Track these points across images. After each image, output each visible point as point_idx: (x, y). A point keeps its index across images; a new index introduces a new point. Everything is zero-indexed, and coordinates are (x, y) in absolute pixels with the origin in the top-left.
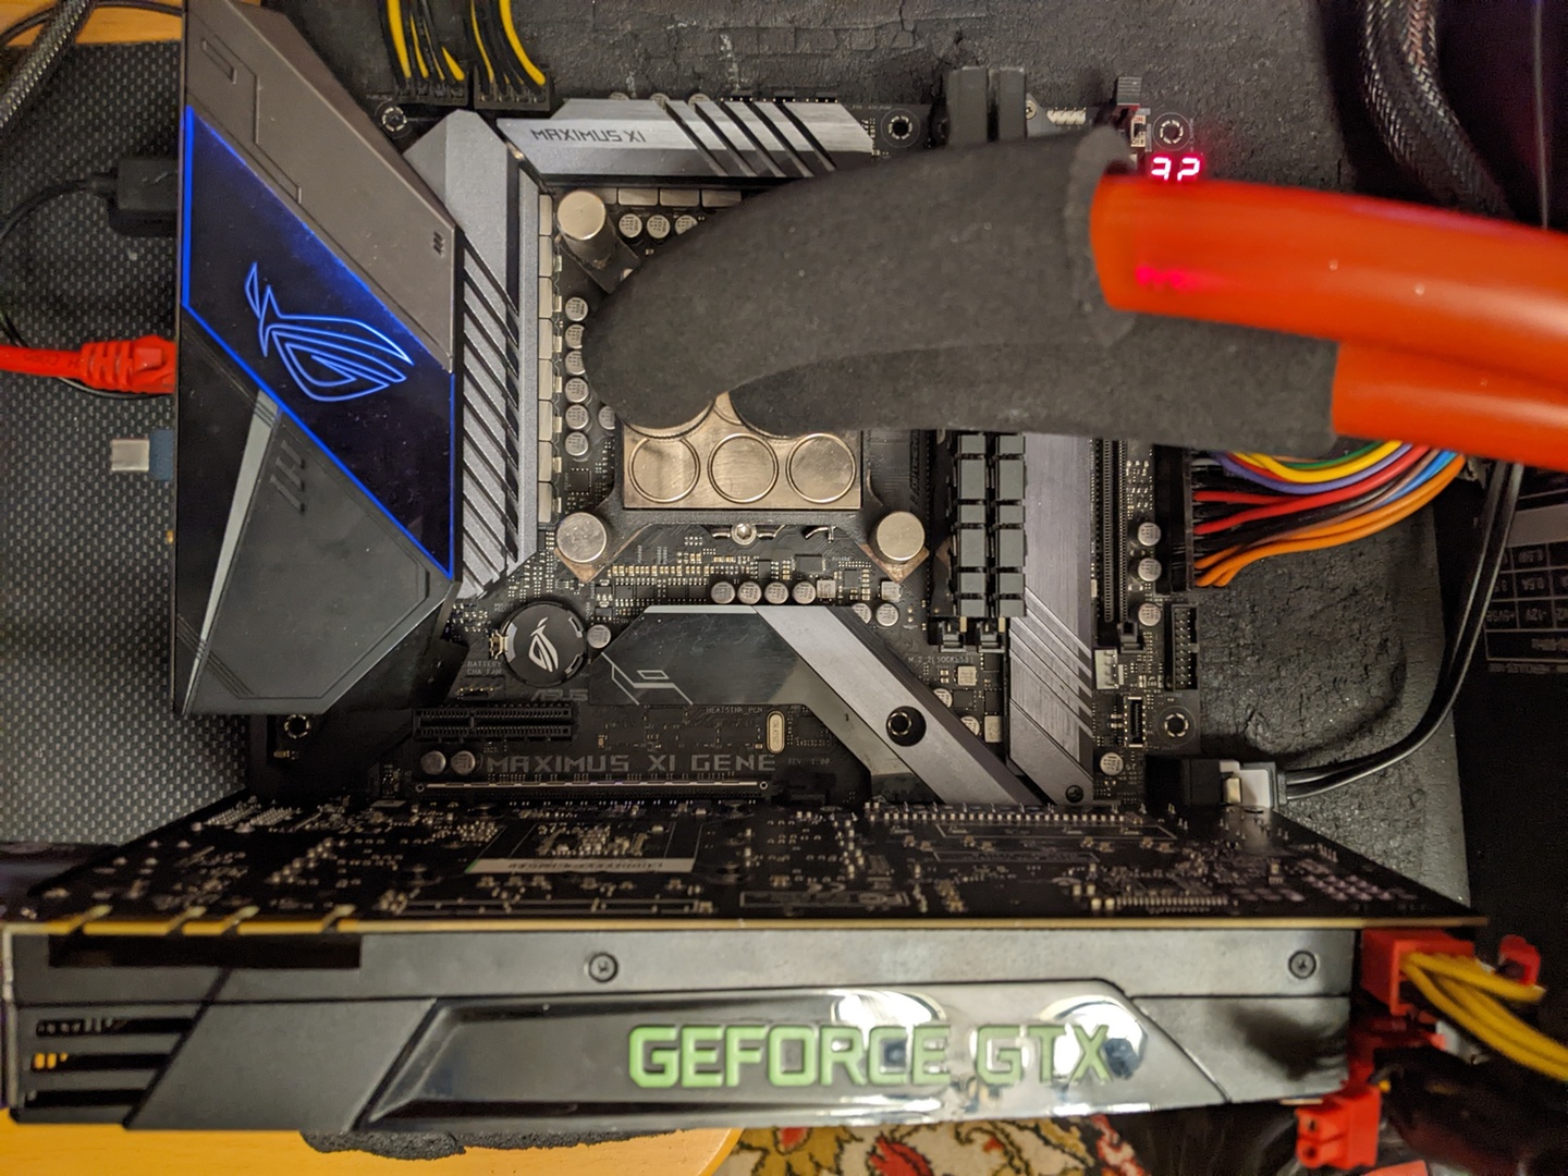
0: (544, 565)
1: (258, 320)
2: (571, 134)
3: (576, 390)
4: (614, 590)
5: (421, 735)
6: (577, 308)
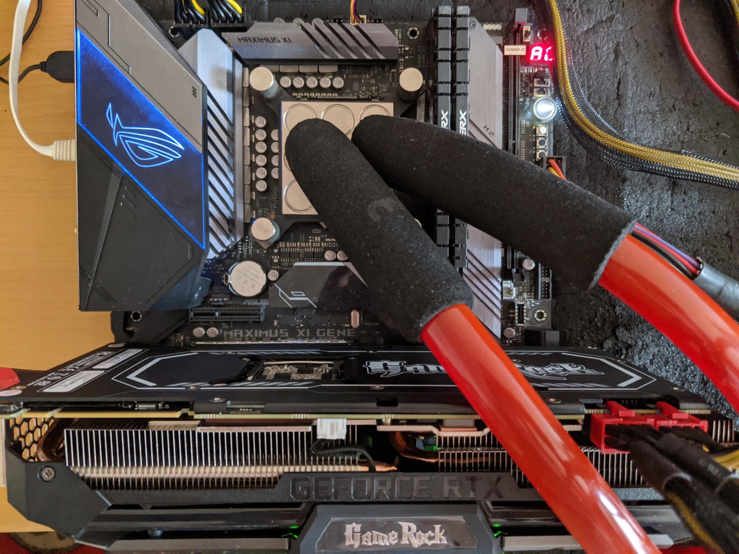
0: (248, 242)
1: (112, 129)
2: (256, 39)
3: (261, 161)
4: (279, 253)
5: (193, 320)
6: (261, 122)
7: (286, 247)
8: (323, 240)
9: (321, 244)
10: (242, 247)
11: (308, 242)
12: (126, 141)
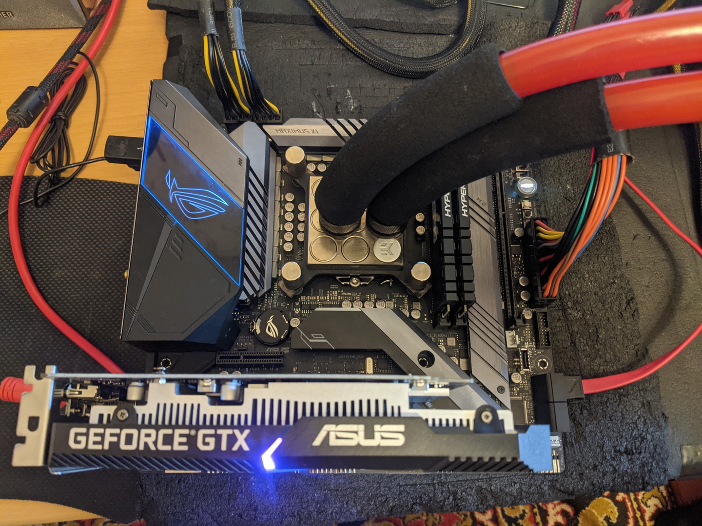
0: (273, 297)
1: (169, 190)
2: (290, 131)
3: (289, 227)
4: (301, 306)
5: (220, 363)
6: (290, 197)
7: (307, 300)
8: (339, 294)
9: (338, 298)
10: (267, 301)
11: (327, 296)
12: (180, 199)
